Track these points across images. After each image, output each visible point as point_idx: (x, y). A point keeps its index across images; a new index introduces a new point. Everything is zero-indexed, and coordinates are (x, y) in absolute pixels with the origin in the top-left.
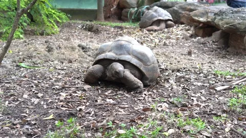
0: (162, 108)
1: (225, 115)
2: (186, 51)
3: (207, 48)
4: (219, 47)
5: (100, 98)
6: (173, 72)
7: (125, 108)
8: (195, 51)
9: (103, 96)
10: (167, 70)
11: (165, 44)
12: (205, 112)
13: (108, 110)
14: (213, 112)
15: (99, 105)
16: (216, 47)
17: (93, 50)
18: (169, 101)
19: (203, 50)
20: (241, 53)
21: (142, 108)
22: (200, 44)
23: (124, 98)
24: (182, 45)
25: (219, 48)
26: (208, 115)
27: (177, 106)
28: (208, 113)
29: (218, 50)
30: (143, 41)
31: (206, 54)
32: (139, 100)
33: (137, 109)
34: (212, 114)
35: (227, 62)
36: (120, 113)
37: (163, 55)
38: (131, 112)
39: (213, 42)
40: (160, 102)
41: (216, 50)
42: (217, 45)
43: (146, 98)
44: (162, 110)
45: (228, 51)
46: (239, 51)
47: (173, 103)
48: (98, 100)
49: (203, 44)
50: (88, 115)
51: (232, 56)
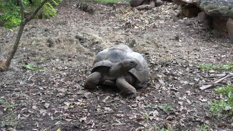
0: (153, 117)
1: (207, 122)
2: (174, 34)
3: (193, 30)
4: (204, 28)
5: (99, 106)
6: (162, 67)
7: (121, 118)
8: (182, 34)
9: (102, 104)
10: (156, 64)
11: (154, 27)
12: (190, 120)
13: (107, 121)
14: (197, 120)
15: (99, 115)
16: (201, 28)
17: (89, 41)
18: (159, 108)
19: (189, 32)
20: (224, 36)
21: (135, 117)
22: (187, 25)
23: (120, 105)
24: (170, 27)
25: (204, 30)
26: (193, 122)
27: (166, 114)
28: (193, 120)
29: (204, 32)
30: (134, 23)
31: (192, 36)
32: (133, 107)
33: (131, 118)
34: (196, 121)
35: (211, 47)
36: (117, 124)
37: (153, 44)
38: (127, 122)
39: (199, 23)
40: (151, 109)
41: (201, 32)
42: (202, 26)
43: (139, 105)
44: (153, 119)
45: (212, 34)
46: (222, 34)
47: (163, 110)
48: (98, 109)
49: (189, 25)
50: (89, 127)
51: (215, 39)
